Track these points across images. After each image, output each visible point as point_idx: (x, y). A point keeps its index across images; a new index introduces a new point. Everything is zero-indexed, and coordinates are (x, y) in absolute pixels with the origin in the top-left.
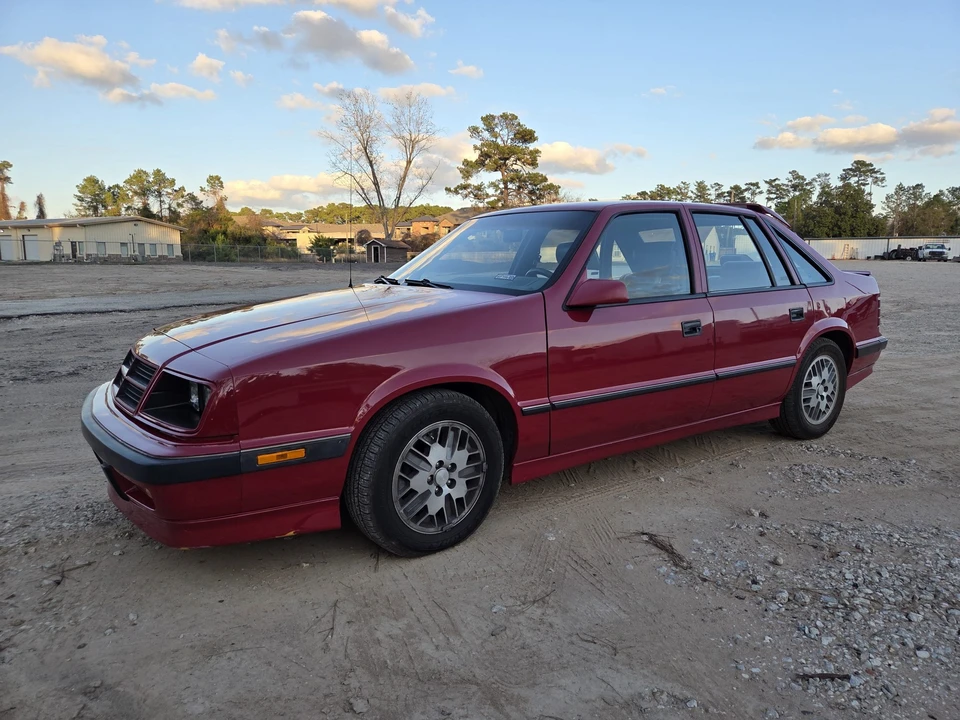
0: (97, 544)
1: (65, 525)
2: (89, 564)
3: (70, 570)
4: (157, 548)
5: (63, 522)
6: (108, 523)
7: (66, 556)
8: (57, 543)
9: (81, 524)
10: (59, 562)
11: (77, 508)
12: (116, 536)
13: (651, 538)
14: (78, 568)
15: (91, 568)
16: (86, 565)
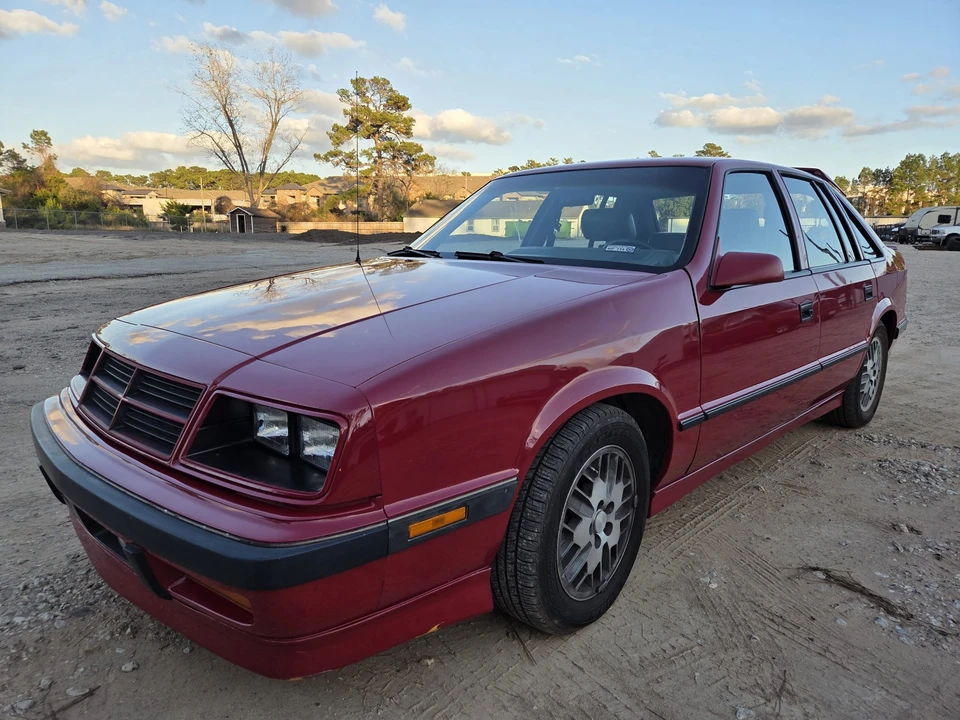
0: (88, 653)
1: (18, 620)
2: (91, 693)
3: (64, 709)
4: (187, 650)
5: (12, 615)
6: (87, 611)
7: (45, 682)
8: (19, 658)
9: (45, 616)
10: (37, 694)
11: (25, 588)
12: (112, 634)
13: (829, 576)
14: (75, 703)
15: (95, 701)
16: (85, 696)
